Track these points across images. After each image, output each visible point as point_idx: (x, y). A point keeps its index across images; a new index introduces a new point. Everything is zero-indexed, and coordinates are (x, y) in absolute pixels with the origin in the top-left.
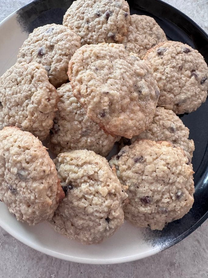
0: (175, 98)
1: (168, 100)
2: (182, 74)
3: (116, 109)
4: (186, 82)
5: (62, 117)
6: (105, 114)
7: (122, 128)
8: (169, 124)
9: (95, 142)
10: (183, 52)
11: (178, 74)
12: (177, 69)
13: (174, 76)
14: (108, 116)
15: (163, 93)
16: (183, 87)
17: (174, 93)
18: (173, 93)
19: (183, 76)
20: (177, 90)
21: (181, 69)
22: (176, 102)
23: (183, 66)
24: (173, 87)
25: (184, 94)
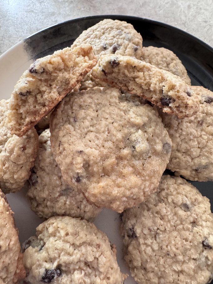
0: (193, 161)
1: (183, 164)
2: (202, 130)
4: (207, 142)
5: (41, 168)
6: (81, 178)
8: (180, 199)
9: (75, 205)
10: (205, 101)
11: (197, 131)
12: (196, 124)
13: (191, 134)
14: (84, 180)
15: (176, 155)
16: (203, 148)
17: (192, 156)
18: (189, 155)
19: (203, 133)
20: (195, 152)
21: (201, 124)
22: (194, 168)
23: (204, 121)
24: (189, 148)
25: (205, 157)
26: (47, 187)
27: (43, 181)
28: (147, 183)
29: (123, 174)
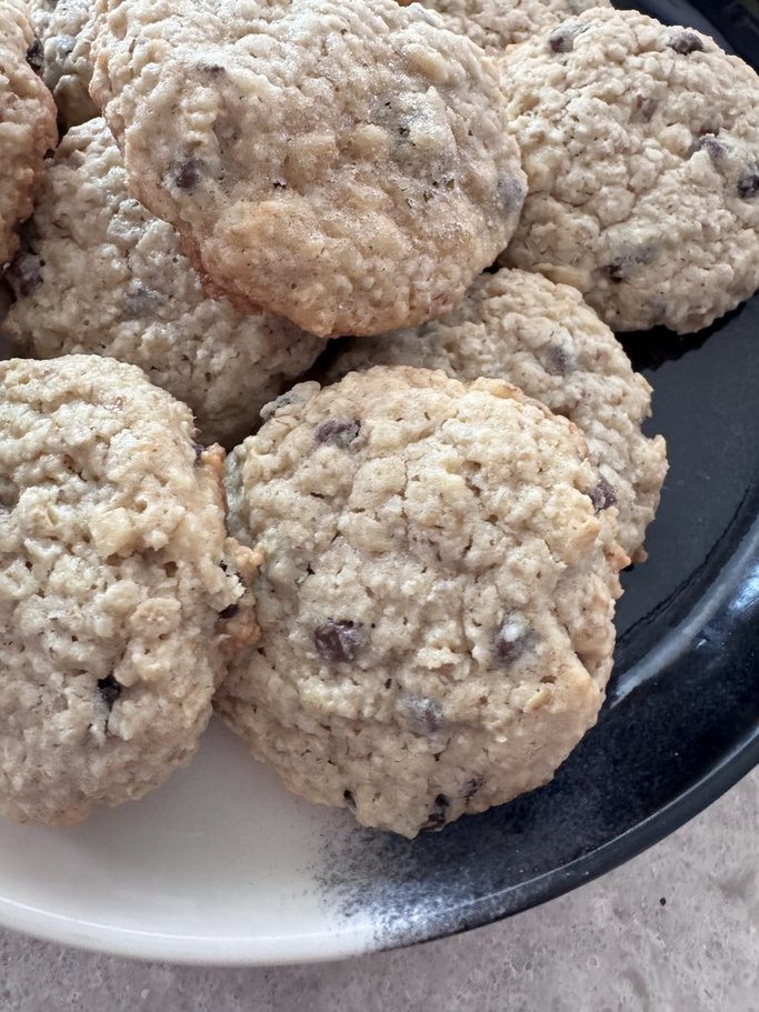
0: (604, 234)
1: (567, 242)
2: (647, 135)
3: (255, 161)
4: (661, 172)
5: (56, 224)
6: (198, 172)
7: (271, 255)
9: (175, 349)
10: (668, 45)
11: (628, 131)
12: (628, 110)
13: (606, 134)
14: (209, 184)
15: (547, 208)
16: (645, 191)
17: (601, 213)
18: (594, 213)
19: (650, 141)
20: (613, 200)
21: (648, 116)
22: (606, 259)
23: (661, 104)
24: (594, 184)
25: (649, 221)
26: (73, 290)
27: (63, 271)
28: (429, 264)
29: (352, 200)
